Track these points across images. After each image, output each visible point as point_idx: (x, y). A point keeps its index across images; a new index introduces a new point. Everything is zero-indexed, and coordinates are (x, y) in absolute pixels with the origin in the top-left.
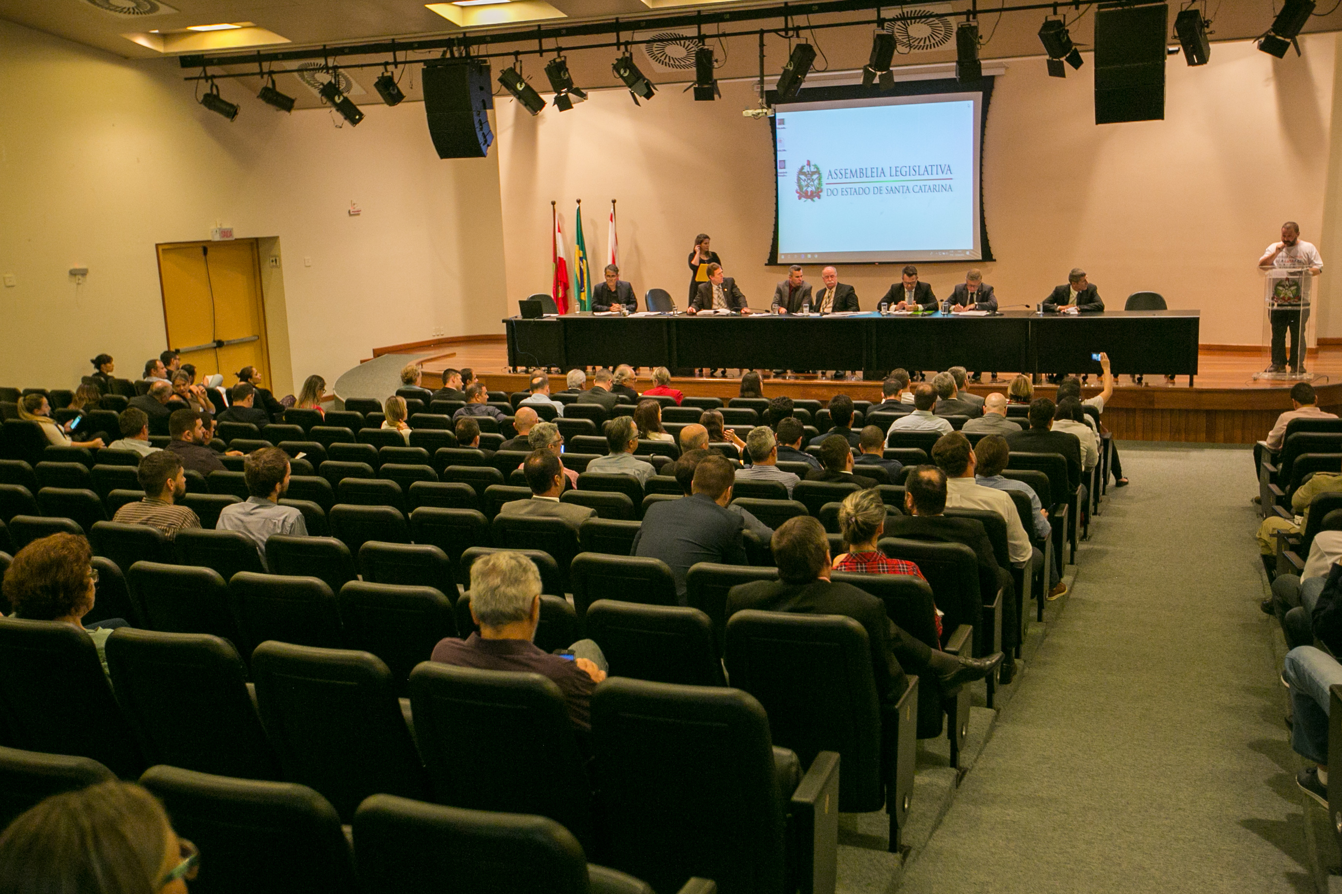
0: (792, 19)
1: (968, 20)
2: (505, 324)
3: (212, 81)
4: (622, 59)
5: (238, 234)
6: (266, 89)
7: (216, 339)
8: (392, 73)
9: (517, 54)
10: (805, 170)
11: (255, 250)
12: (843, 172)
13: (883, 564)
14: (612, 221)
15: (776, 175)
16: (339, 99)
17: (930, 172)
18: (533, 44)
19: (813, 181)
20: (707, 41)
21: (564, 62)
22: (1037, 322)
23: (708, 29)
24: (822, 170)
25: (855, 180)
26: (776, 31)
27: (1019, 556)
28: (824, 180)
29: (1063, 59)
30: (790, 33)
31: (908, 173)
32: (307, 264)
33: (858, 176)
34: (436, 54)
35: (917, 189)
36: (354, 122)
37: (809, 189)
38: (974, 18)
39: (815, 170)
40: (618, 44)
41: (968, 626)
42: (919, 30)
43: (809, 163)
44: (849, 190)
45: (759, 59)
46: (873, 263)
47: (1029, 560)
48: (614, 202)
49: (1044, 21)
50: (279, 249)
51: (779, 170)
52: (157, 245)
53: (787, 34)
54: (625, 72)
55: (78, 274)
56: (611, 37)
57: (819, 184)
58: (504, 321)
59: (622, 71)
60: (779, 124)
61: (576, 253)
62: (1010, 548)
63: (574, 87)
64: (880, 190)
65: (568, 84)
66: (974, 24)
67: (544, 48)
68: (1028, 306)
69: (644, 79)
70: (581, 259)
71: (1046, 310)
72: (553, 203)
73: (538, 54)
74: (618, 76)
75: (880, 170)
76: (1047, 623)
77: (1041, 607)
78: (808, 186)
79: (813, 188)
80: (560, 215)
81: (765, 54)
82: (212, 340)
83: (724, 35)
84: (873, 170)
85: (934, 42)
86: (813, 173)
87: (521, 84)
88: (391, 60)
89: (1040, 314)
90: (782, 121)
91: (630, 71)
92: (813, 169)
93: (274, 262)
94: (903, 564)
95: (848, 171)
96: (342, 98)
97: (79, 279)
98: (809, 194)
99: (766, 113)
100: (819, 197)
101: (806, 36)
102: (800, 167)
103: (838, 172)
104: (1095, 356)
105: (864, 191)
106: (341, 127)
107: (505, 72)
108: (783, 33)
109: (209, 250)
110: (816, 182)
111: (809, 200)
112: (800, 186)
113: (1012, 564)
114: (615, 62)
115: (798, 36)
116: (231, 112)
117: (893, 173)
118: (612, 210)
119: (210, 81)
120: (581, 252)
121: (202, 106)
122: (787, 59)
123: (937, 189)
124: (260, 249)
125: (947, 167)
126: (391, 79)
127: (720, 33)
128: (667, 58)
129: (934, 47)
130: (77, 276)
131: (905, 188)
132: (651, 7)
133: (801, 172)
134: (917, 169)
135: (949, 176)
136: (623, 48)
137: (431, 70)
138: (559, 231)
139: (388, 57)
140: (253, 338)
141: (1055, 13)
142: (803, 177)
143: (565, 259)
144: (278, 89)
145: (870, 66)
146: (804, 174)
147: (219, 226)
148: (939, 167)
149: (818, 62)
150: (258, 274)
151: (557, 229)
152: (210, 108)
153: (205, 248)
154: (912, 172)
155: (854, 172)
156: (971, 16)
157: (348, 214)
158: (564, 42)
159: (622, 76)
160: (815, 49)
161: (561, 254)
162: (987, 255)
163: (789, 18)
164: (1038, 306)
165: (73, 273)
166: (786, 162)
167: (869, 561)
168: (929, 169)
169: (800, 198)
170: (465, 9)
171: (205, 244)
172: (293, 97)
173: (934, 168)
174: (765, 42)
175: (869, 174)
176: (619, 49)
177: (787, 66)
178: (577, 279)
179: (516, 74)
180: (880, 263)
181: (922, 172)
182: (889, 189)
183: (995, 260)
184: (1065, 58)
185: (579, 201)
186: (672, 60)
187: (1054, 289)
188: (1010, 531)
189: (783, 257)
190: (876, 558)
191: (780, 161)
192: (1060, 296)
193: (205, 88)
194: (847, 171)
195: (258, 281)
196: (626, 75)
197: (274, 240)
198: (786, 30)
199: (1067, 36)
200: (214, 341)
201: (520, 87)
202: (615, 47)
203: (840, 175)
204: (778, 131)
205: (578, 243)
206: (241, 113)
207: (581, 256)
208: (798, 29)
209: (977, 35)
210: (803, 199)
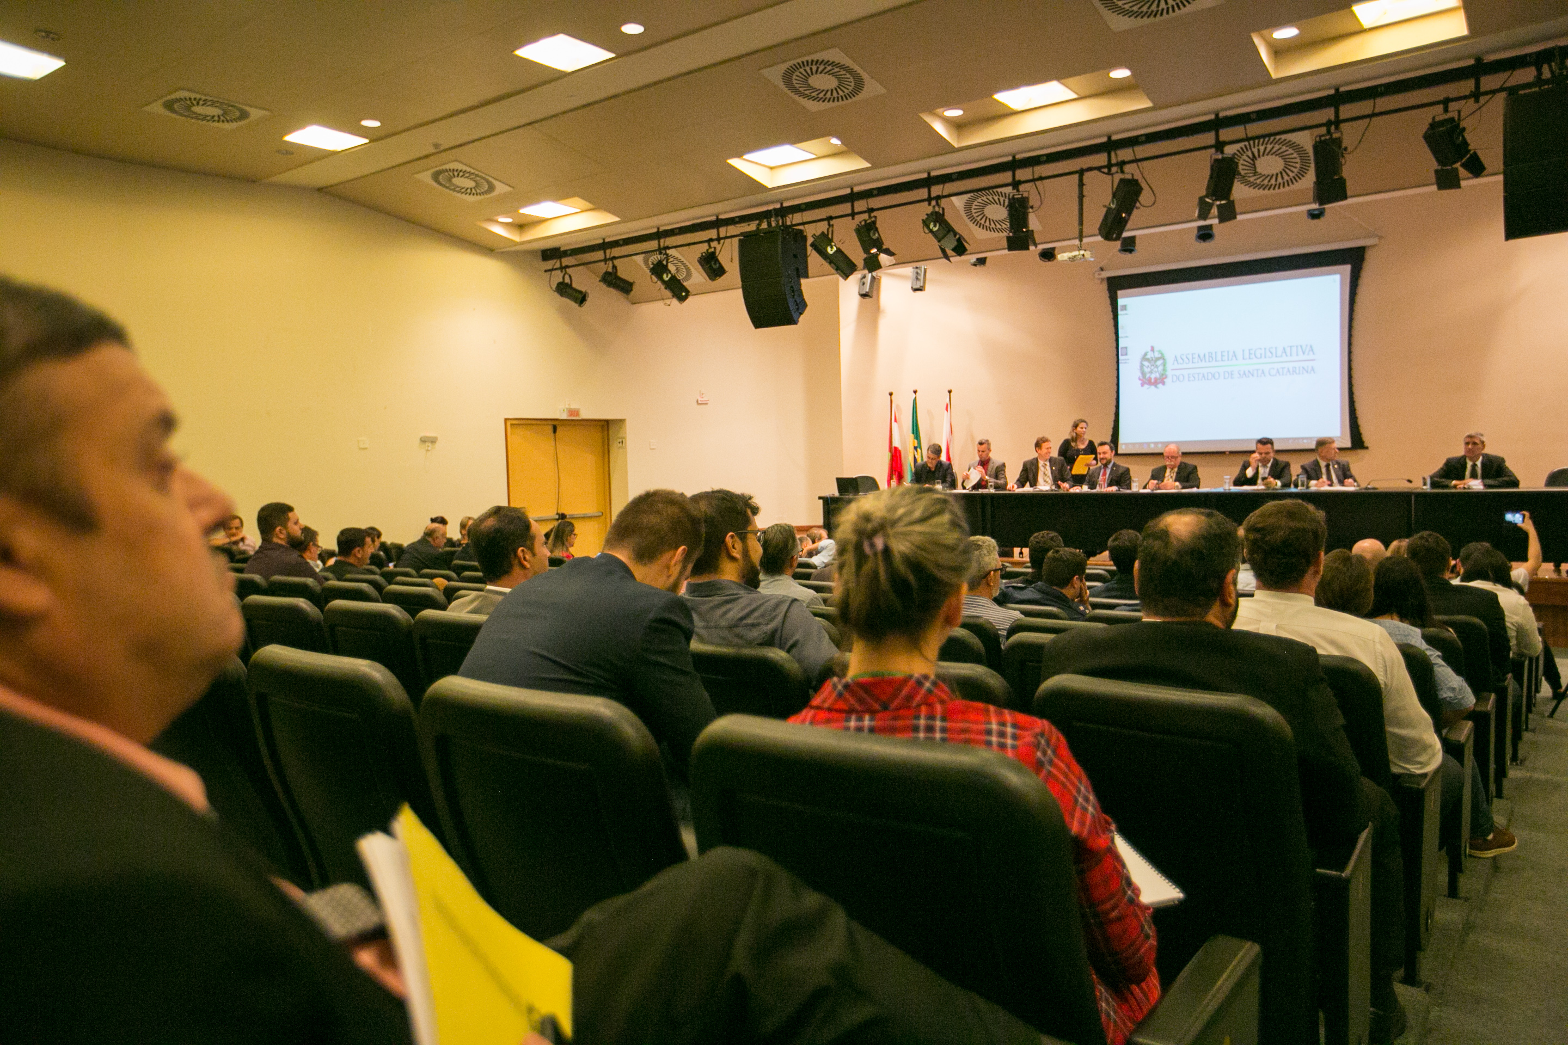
0: (1116, 154)
1: (1329, 132)
2: (821, 501)
3: (565, 271)
4: (932, 214)
5: (585, 415)
6: (607, 273)
7: (560, 512)
8: (715, 248)
9: (830, 218)
10: (1148, 356)
11: (606, 432)
12: (1190, 357)
13: (931, 717)
14: (947, 410)
15: (1118, 362)
16: (667, 277)
17: (1288, 353)
18: (845, 208)
19: (1157, 367)
20: (1022, 187)
21: (874, 223)
22: (1421, 496)
23: (1022, 174)
24: (1166, 356)
25: (1203, 364)
26: (1099, 169)
27: (1409, 761)
28: (1169, 366)
29: (1458, 165)
30: (1114, 169)
31: (1263, 356)
32: (652, 447)
33: (1207, 360)
34: (752, 227)
35: (1273, 372)
36: (682, 299)
37: (1153, 376)
38: (1337, 128)
39: (1160, 356)
40: (929, 200)
41: (1248, 944)
42: (1269, 165)
43: (1152, 349)
44: (1196, 376)
45: (1077, 199)
46: (1223, 453)
47: (1437, 771)
48: (950, 392)
49: (1430, 121)
50: (626, 433)
51: (1120, 357)
52: (506, 420)
53: (1110, 170)
54: (935, 226)
55: (428, 441)
56: (922, 193)
57: (1164, 370)
58: (820, 498)
59: (932, 226)
60: (1122, 310)
61: (911, 441)
62: (1389, 743)
63: (884, 247)
64: (1231, 374)
65: (878, 244)
66: (1336, 135)
67: (856, 211)
68: (1410, 481)
69: (955, 234)
70: (915, 448)
71: (1434, 485)
72: (891, 394)
73: (850, 217)
74: (927, 231)
75: (1231, 354)
76: (1466, 899)
77: (1456, 868)
78: (1151, 372)
79: (1158, 375)
80: (898, 406)
81: (1084, 194)
82: (556, 513)
83: (1041, 178)
84: (1224, 354)
85: (1288, 179)
86: (1158, 359)
87: (832, 247)
88: (715, 237)
89: (1427, 488)
90: (1124, 308)
91: (940, 225)
92: (1157, 355)
93: (621, 443)
94: (1003, 724)
95: (1196, 356)
96: (670, 276)
97: (428, 446)
98: (1153, 381)
99: (1083, 255)
100: (1163, 383)
101: (1131, 171)
102: (1143, 354)
103: (1184, 357)
104: (1509, 517)
105: (1213, 376)
106: (669, 305)
107: (818, 237)
108: (1106, 170)
109: (558, 427)
110: (1161, 368)
111: (1153, 387)
112: (1143, 373)
113: (1397, 777)
114: (925, 217)
115: (1122, 172)
116: (581, 298)
117: (1247, 355)
118: (948, 399)
119: (564, 270)
120: (916, 441)
121: (556, 293)
122: (1110, 197)
123: (1297, 371)
124: (610, 432)
125: (1308, 347)
126: (714, 253)
127: (1036, 177)
128: (988, 221)
129: (1288, 185)
130: (427, 444)
131: (1260, 372)
132: (956, 145)
133: (1144, 358)
134: (1274, 351)
135: (1311, 357)
136: (934, 203)
137: (747, 242)
138: (896, 421)
139: (712, 233)
140: (597, 514)
141: (1446, 110)
142: (1146, 363)
143: (900, 448)
144: (619, 274)
145: (1207, 196)
146: (1148, 360)
147: (567, 406)
148: (1299, 348)
149: (1145, 197)
150: (606, 452)
151: (894, 419)
152: (562, 295)
153: (555, 426)
154: (1268, 354)
155: (1202, 356)
156: (1333, 128)
157: (696, 403)
158: (875, 202)
159: (931, 231)
160: (1143, 184)
161: (896, 443)
162: (1358, 442)
163: (1113, 154)
164: (1424, 479)
165: (423, 440)
166: (1128, 349)
167: (885, 707)
168: (1288, 350)
169: (1142, 385)
170: (775, 171)
171: (554, 423)
172: (631, 281)
173: (1294, 350)
174: (1085, 181)
175: (1219, 357)
176: (930, 204)
177: (1110, 204)
178: (911, 468)
179: (828, 238)
180: (1232, 453)
181: (1279, 353)
182: (1242, 373)
183: (1367, 448)
184: (1459, 163)
185: (915, 392)
186: (992, 223)
187: (1444, 461)
188: (1389, 706)
189: (1123, 447)
190: (909, 698)
191: (1122, 348)
192: (1454, 469)
193: (558, 277)
194: (1194, 356)
195: (606, 460)
196: (935, 229)
197: (621, 422)
198: (1109, 166)
199: (1463, 137)
200: (557, 514)
201: (830, 251)
202: (926, 203)
203: (1186, 360)
204: (1120, 317)
205: (913, 433)
206: (589, 300)
207: (916, 445)
208: (1122, 164)
209: (1340, 147)
210: (1146, 386)
